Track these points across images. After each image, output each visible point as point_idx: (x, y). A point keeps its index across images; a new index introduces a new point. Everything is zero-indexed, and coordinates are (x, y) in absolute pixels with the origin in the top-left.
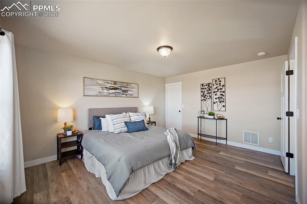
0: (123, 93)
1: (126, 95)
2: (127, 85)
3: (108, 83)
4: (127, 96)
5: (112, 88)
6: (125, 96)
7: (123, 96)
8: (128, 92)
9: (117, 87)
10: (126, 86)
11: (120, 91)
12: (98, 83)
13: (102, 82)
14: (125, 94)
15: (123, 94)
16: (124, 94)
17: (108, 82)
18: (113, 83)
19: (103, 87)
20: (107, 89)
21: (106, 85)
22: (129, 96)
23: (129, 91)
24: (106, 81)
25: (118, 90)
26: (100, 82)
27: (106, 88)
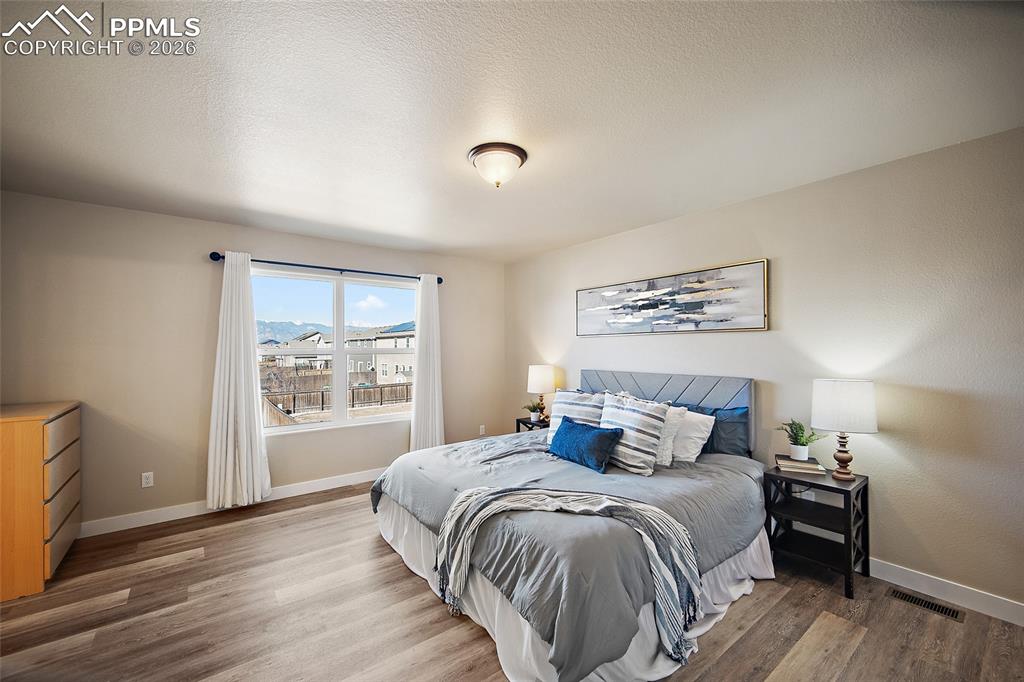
0: (684, 316)
1: (697, 323)
2: (701, 279)
3: (629, 291)
4: (702, 326)
5: (640, 303)
6: (692, 327)
7: (682, 327)
8: (706, 309)
9: (656, 298)
10: (697, 286)
11: (671, 311)
12: (603, 297)
13: (615, 293)
14: (692, 321)
15: (681, 321)
16: (688, 321)
17: (630, 286)
18: (645, 286)
19: (616, 306)
20: (625, 311)
21: (623, 300)
22: (712, 326)
23: (710, 302)
24: (623, 287)
25: (661, 307)
26: (608, 294)
27: (624, 307)
